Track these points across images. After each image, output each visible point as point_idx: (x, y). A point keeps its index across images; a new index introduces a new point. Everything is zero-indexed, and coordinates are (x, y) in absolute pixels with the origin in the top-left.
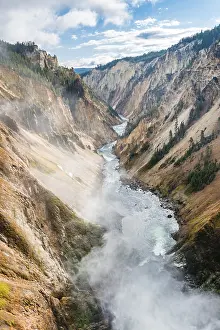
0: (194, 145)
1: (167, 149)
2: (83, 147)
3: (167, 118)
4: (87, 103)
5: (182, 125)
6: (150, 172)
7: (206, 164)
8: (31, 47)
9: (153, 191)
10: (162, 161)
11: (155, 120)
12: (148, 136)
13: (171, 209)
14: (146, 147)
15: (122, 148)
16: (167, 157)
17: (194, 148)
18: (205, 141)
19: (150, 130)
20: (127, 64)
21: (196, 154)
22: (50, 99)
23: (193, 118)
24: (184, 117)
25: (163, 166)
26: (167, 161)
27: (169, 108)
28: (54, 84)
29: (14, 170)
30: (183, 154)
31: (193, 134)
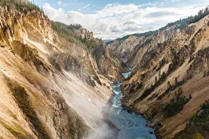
0: (171, 87)
1: (153, 88)
2: (101, 84)
3: (154, 69)
4: (106, 58)
5: (164, 73)
6: (141, 102)
7: (178, 98)
8: (78, 27)
9: (142, 115)
10: (150, 96)
11: (147, 70)
12: (142, 79)
13: (153, 127)
14: (140, 86)
15: (125, 86)
16: (153, 93)
17: (171, 88)
18: (178, 84)
19: (143, 76)
20: (135, 37)
21: (172, 92)
22: (84, 55)
23: (171, 69)
24: (165, 68)
25: (150, 99)
26: (153, 96)
27: (156, 63)
28: (88, 47)
29: (52, 93)
30: (163, 92)
31: (171, 79)
